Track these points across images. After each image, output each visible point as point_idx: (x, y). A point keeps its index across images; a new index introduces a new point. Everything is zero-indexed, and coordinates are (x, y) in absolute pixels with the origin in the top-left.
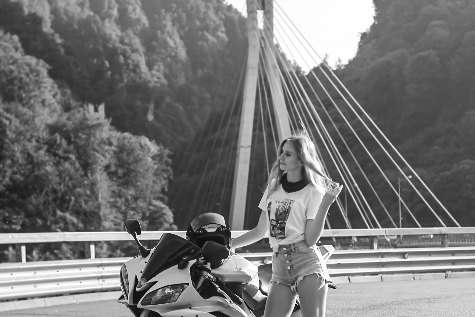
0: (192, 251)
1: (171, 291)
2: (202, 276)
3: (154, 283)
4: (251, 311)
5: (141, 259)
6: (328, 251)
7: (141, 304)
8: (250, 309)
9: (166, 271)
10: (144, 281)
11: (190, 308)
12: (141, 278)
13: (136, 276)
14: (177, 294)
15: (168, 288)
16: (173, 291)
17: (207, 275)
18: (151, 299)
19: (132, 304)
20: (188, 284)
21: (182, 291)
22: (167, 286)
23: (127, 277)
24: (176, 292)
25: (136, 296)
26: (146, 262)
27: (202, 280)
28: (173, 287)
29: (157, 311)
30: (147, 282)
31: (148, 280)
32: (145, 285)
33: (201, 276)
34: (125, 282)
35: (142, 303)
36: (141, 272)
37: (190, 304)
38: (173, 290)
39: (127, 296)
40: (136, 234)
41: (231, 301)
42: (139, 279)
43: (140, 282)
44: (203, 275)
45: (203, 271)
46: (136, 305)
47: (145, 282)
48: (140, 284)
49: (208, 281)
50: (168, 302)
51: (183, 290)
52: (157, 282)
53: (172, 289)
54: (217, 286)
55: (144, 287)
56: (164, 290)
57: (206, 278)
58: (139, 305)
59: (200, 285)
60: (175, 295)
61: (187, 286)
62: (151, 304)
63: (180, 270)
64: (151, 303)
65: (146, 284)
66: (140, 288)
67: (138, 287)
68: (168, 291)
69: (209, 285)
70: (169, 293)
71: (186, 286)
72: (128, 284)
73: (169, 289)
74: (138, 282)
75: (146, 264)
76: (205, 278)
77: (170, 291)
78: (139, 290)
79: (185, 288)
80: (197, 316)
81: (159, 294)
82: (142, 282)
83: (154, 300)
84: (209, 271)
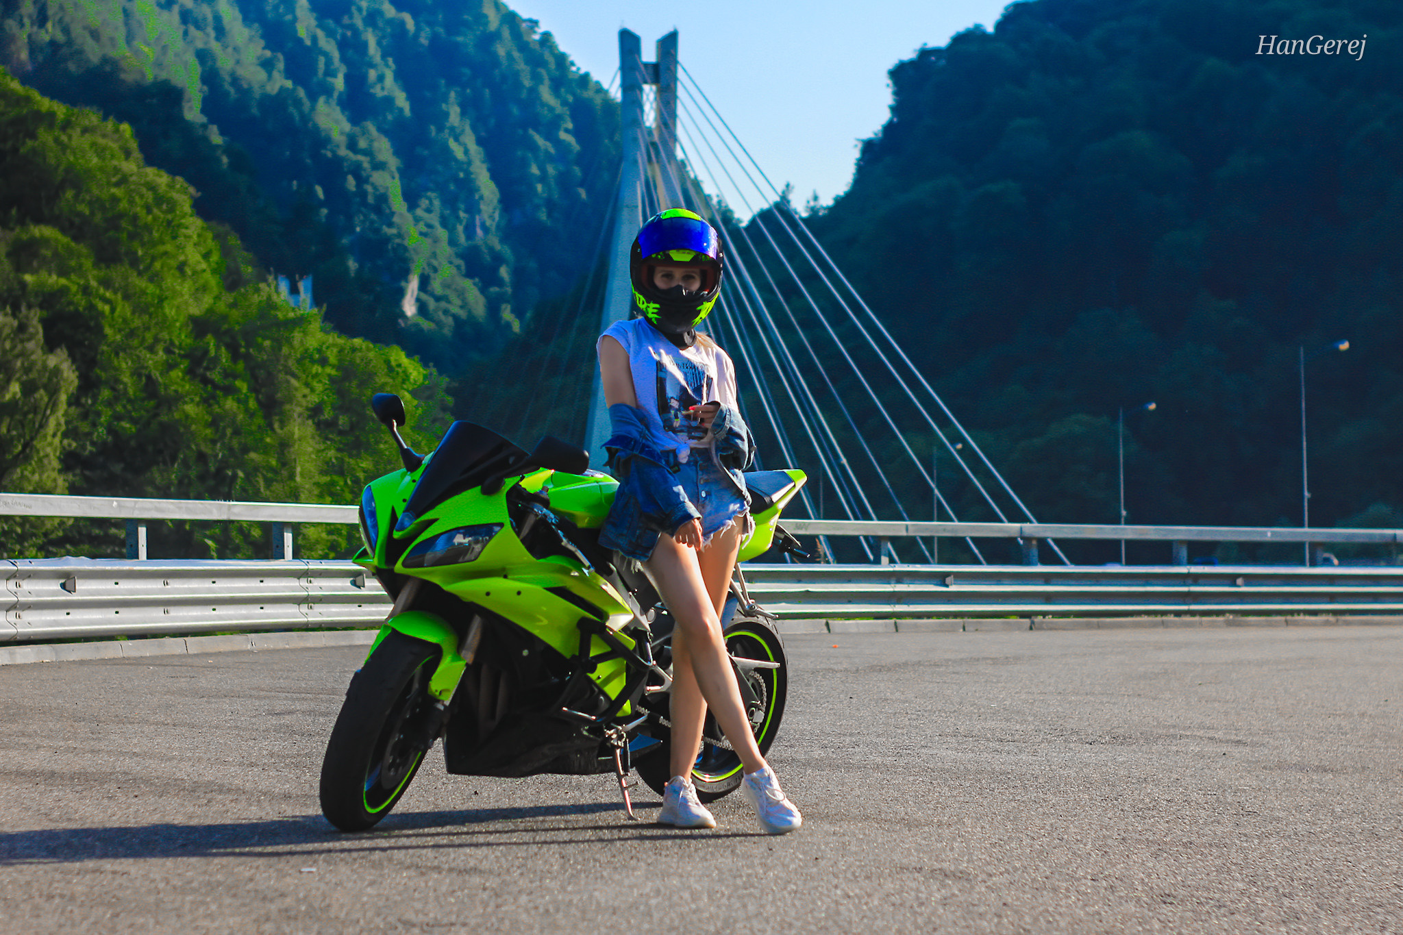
0: (511, 460)
1: (467, 540)
2: (530, 513)
3: (431, 522)
4: (631, 593)
5: (403, 476)
6: (791, 481)
7: (405, 565)
8: (628, 589)
9: (456, 498)
10: (410, 516)
11: (505, 577)
12: (404, 512)
13: (393, 510)
14: (478, 547)
15: (460, 533)
16: (469, 541)
17: (541, 511)
18: (424, 556)
19: (383, 566)
20: (501, 525)
21: (488, 541)
22: (457, 530)
23: (373, 514)
24: (477, 542)
25: (393, 549)
26: (414, 481)
27: (531, 520)
28: (468, 530)
29: (436, 580)
30: (416, 519)
31: (418, 516)
32: (412, 526)
33: (529, 510)
34: (369, 522)
36: (404, 500)
37: (504, 569)
38: (470, 539)
39: (373, 550)
40: (395, 424)
42: (399, 515)
43: (402, 519)
44: (533, 510)
45: (532, 503)
46: (390, 567)
47: (413, 518)
48: (402, 523)
49: (543, 521)
50: (461, 560)
51: (491, 537)
52: (435, 520)
53: (467, 535)
54: (561, 533)
55: (410, 530)
56: (451, 538)
57: (538, 518)
58: (399, 567)
59: (525, 531)
60: (473, 547)
61: (500, 527)
62: (423, 566)
63: (486, 496)
64: (424, 562)
65: (414, 524)
66: (400, 533)
67: (397, 531)
68: (459, 539)
69: (544, 530)
70: (460, 544)
71: (496, 529)
72: (375, 526)
73: (462, 536)
74: (398, 519)
75: (415, 484)
76: (538, 515)
77: (463, 541)
78: (399, 537)
79: (496, 533)
80: (519, 593)
81: (440, 545)
82: (406, 519)
83: (429, 556)
84: (546, 503)
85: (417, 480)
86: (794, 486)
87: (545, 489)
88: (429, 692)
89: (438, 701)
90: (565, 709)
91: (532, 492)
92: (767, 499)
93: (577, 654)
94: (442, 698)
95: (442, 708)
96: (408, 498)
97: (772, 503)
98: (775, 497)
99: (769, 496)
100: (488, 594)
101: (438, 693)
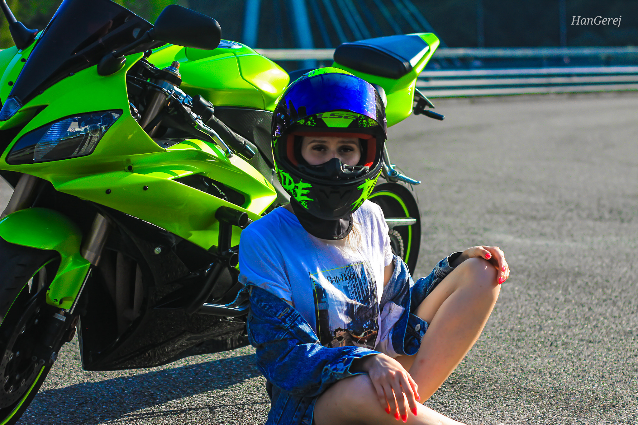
0: (136, 33)
1: (83, 128)
2: (159, 92)
3: (39, 109)
6: (426, 45)
8: (271, 165)
9: (69, 79)
10: (16, 104)
11: (130, 169)
12: (9, 97)
14: (96, 136)
15: (75, 121)
16: (86, 130)
17: (171, 91)
18: (33, 149)
20: (120, 112)
21: (107, 129)
22: (71, 117)
24: (95, 130)
27: (160, 100)
28: (84, 118)
29: (48, 178)
30: (22, 106)
31: (24, 102)
32: (18, 114)
33: (157, 91)
35: (8, 160)
36: (11, 83)
37: (129, 160)
38: (87, 126)
41: (228, 150)
42: (4, 101)
43: (7, 106)
44: (161, 89)
45: (161, 81)
47: (18, 106)
48: (7, 110)
50: (74, 154)
51: (109, 125)
52: (45, 106)
53: (83, 123)
54: (195, 115)
55: (15, 120)
56: (67, 126)
57: (169, 97)
58: (3, 163)
60: (91, 137)
61: (119, 115)
62: (33, 162)
63: (104, 77)
64: (33, 158)
65: (19, 112)
66: (4, 123)
68: (74, 127)
69: (176, 113)
70: (76, 133)
71: (116, 116)
73: (77, 123)
74: (2, 106)
75: (25, 63)
76: (167, 96)
77: (79, 130)
78: (4, 127)
79: (116, 120)
80: (145, 188)
81: (53, 135)
82: (11, 105)
83: (39, 149)
84: (176, 81)
85: (26, 59)
86: (429, 50)
87: (175, 65)
88: (47, 301)
89: (59, 310)
90: (205, 304)
91: (161, 68)
92: (406, 64)
93: (216, 245)
94: (63, 306)
95: (63, 319)
96: (14, 81)
97: (411, 68)
98: (413, 62)
99: (408, 61)
100: (108, 192)
101: (58, 303)
